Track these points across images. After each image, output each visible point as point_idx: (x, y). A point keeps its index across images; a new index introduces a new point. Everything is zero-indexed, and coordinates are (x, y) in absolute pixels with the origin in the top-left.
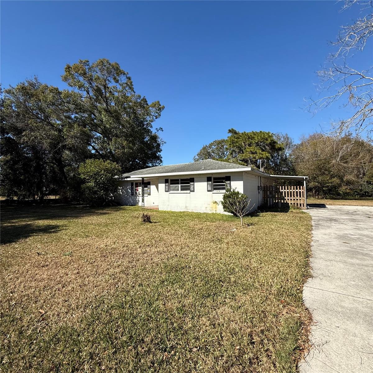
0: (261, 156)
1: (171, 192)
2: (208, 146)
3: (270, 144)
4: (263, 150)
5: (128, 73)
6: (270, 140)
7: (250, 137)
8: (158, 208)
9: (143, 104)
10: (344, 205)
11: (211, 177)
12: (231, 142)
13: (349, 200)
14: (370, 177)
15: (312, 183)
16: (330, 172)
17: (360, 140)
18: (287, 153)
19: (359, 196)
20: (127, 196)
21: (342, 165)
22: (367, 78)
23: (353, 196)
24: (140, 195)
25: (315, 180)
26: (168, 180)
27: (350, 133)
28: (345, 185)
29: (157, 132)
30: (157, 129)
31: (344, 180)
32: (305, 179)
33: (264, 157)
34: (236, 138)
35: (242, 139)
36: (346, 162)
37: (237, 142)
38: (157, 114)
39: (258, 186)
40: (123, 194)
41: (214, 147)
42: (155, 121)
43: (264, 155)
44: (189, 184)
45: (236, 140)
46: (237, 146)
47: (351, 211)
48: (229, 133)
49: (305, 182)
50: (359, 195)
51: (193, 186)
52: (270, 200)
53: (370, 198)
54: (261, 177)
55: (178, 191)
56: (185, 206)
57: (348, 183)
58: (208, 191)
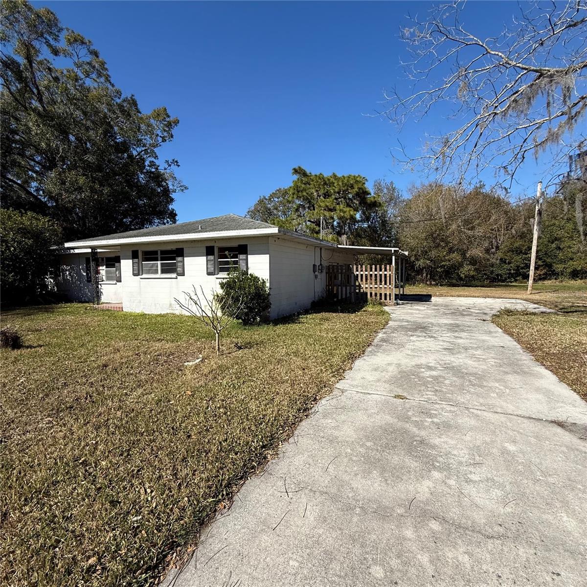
0: (342, 214)
1: (144, 276)
2: (267, 197)
3: (357, 194)
4: (348, 205)
5: (90, 42)
6: (358, 188)
7: (327, 182)
8: (122, 308)
9: (129, 109)
10: (459, 296)
11: (213, 247)
12: (294, 189)
13: (472, 287)
14: (505, 252)
15: (422, 260)
16: (447, 243)
17: (496, 196)
18: (391, 212)
19: (488, 282)
20: (80, 283)
21: (465, 233)
22: (493, 53)
23: (481, 282)
24: (103, 281)
25: (426, 257)
26: (137, 251)
27: (482, 183)
28: (468, 264)
29: (169, 168)
30: (167, 162)
31: (468, 256)
32: (393, 252)
33: (346, 216)
34: (305, 184)
35: (314, 185)
36: (473, 228)
37: (305, 190)
38: (165, 134)
39: (314, 266)
40: (72, 280)
41: (276, 200)
42: (160, 146)
43: (347, 213)
44: (175, 260)
45: (303, 186)
46: (303, 196)
47: (461, 309)
48: (295, 175)
49: (394, 257)
50: (489, 279)
51: (181, 264)
52: (342, 289)
53: (503, 284)
54: (321, 249)
55: (158, 275)
56: (169, 303)
57: (473, 261)
58: (209, 274)
